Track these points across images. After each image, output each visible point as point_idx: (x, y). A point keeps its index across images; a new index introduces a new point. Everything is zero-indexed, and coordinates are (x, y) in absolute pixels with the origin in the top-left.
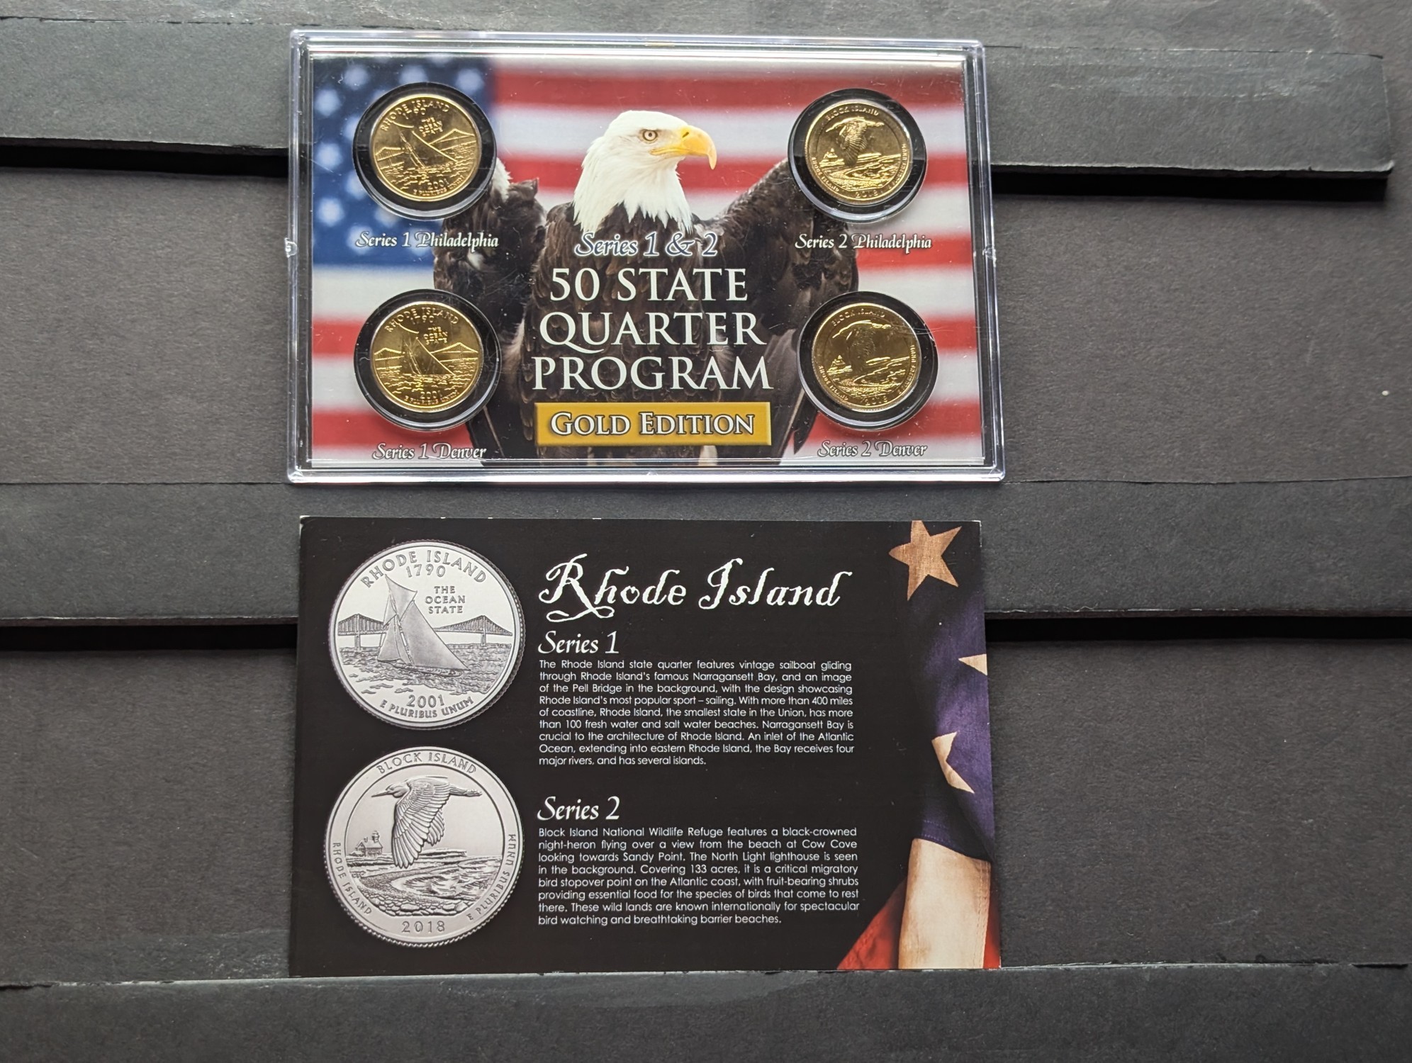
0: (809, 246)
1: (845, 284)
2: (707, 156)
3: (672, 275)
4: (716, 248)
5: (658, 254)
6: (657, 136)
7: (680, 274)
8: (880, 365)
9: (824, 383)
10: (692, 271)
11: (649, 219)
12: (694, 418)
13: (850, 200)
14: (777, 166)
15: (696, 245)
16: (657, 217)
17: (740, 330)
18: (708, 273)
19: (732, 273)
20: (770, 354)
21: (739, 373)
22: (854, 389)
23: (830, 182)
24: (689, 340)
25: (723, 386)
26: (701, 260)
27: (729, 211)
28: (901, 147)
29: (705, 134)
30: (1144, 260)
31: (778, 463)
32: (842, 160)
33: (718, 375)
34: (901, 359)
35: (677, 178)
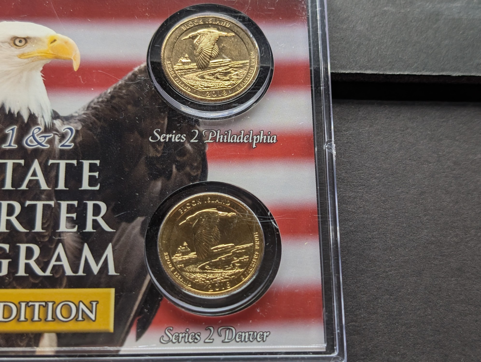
0: (162, 140)
1: (195, 174)
2: (71, 60)
3: (28, 165)
4: (72, 142)
5: (16, 146)
6: (26, 42)
7: (36, 165)
8: (224, 251)
9: (168, 269)
10: (47, 161)
11: (11, 114)
12: (37, 305)
13: (202, 99)
14: (136, 69)
15: (54, 138)
16: (19, 113)
17: (90, 217)
18: (63, 164)
19: (86, 164)
20: (118, 240)
21: (86, 260)
22: (198, 275)
23: (183, 83)
24: (38, 228)
25: (69, 272)
26: (57, 152)
27: (88, 107)
28: (249, 55)
29: (71, 41)
30: (471, 157)
31: (118, 351)
32: (195, 64)
33: (65, 263)
34: (245, 246)
35: (42, 78)
